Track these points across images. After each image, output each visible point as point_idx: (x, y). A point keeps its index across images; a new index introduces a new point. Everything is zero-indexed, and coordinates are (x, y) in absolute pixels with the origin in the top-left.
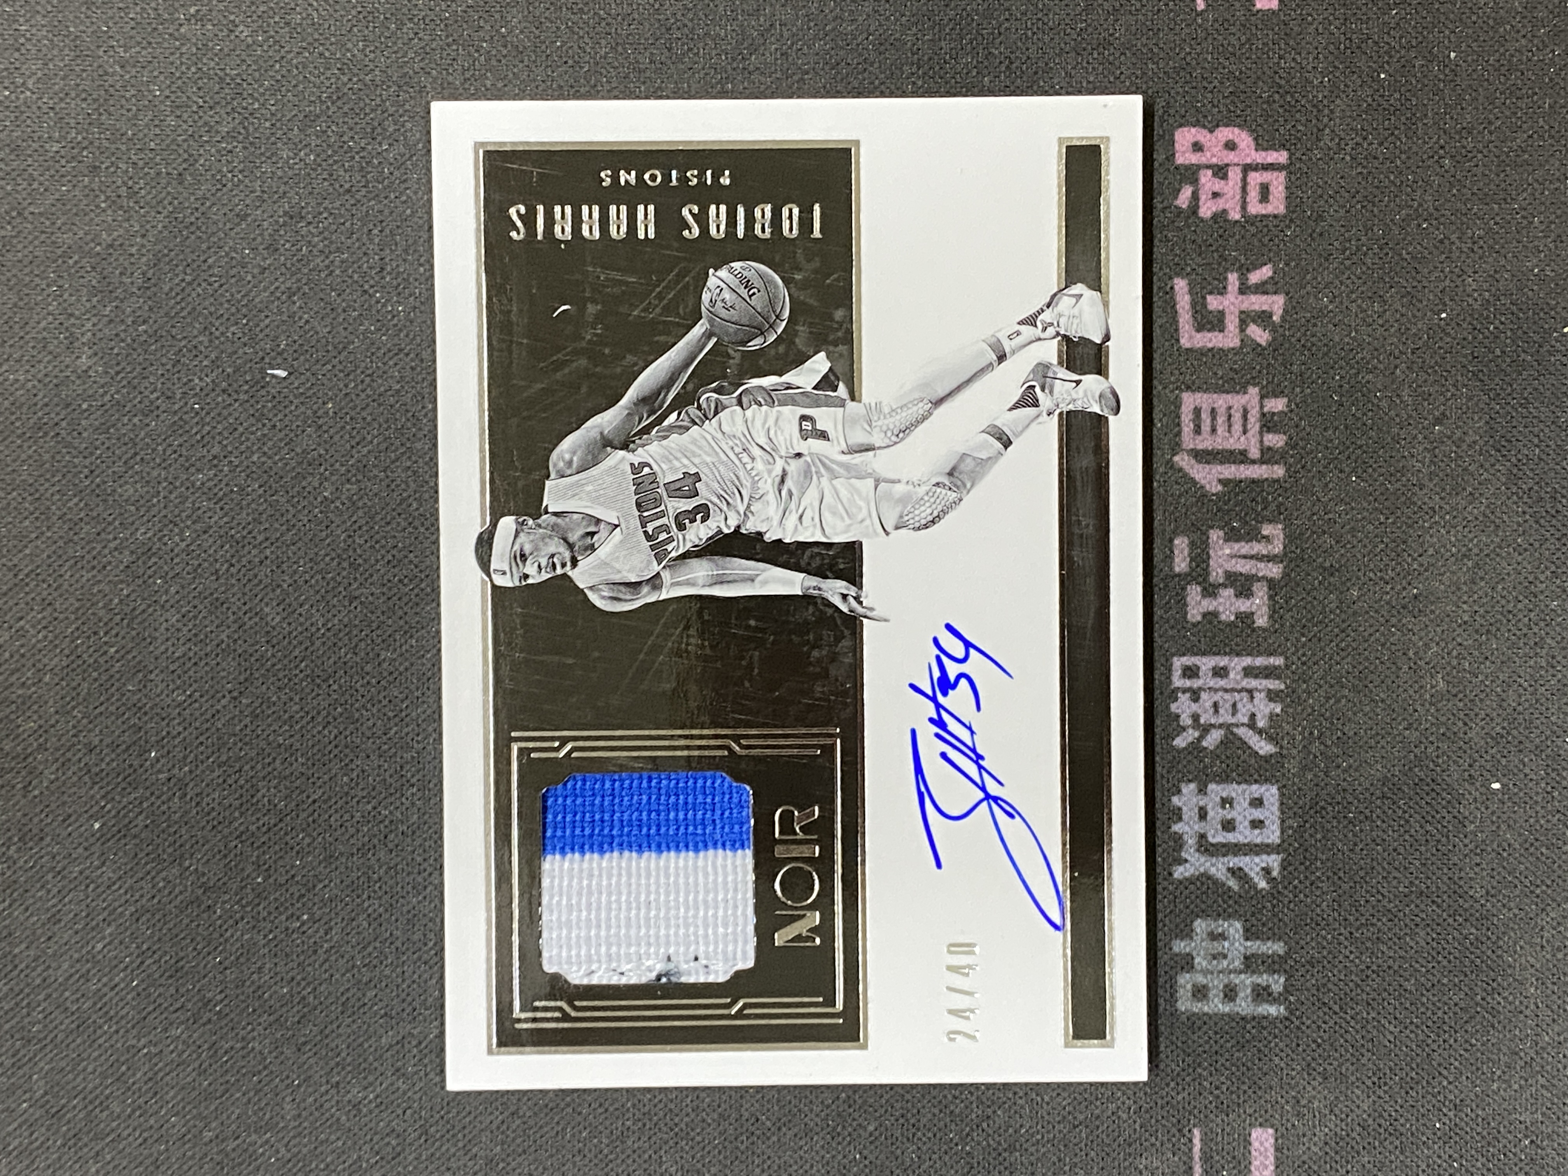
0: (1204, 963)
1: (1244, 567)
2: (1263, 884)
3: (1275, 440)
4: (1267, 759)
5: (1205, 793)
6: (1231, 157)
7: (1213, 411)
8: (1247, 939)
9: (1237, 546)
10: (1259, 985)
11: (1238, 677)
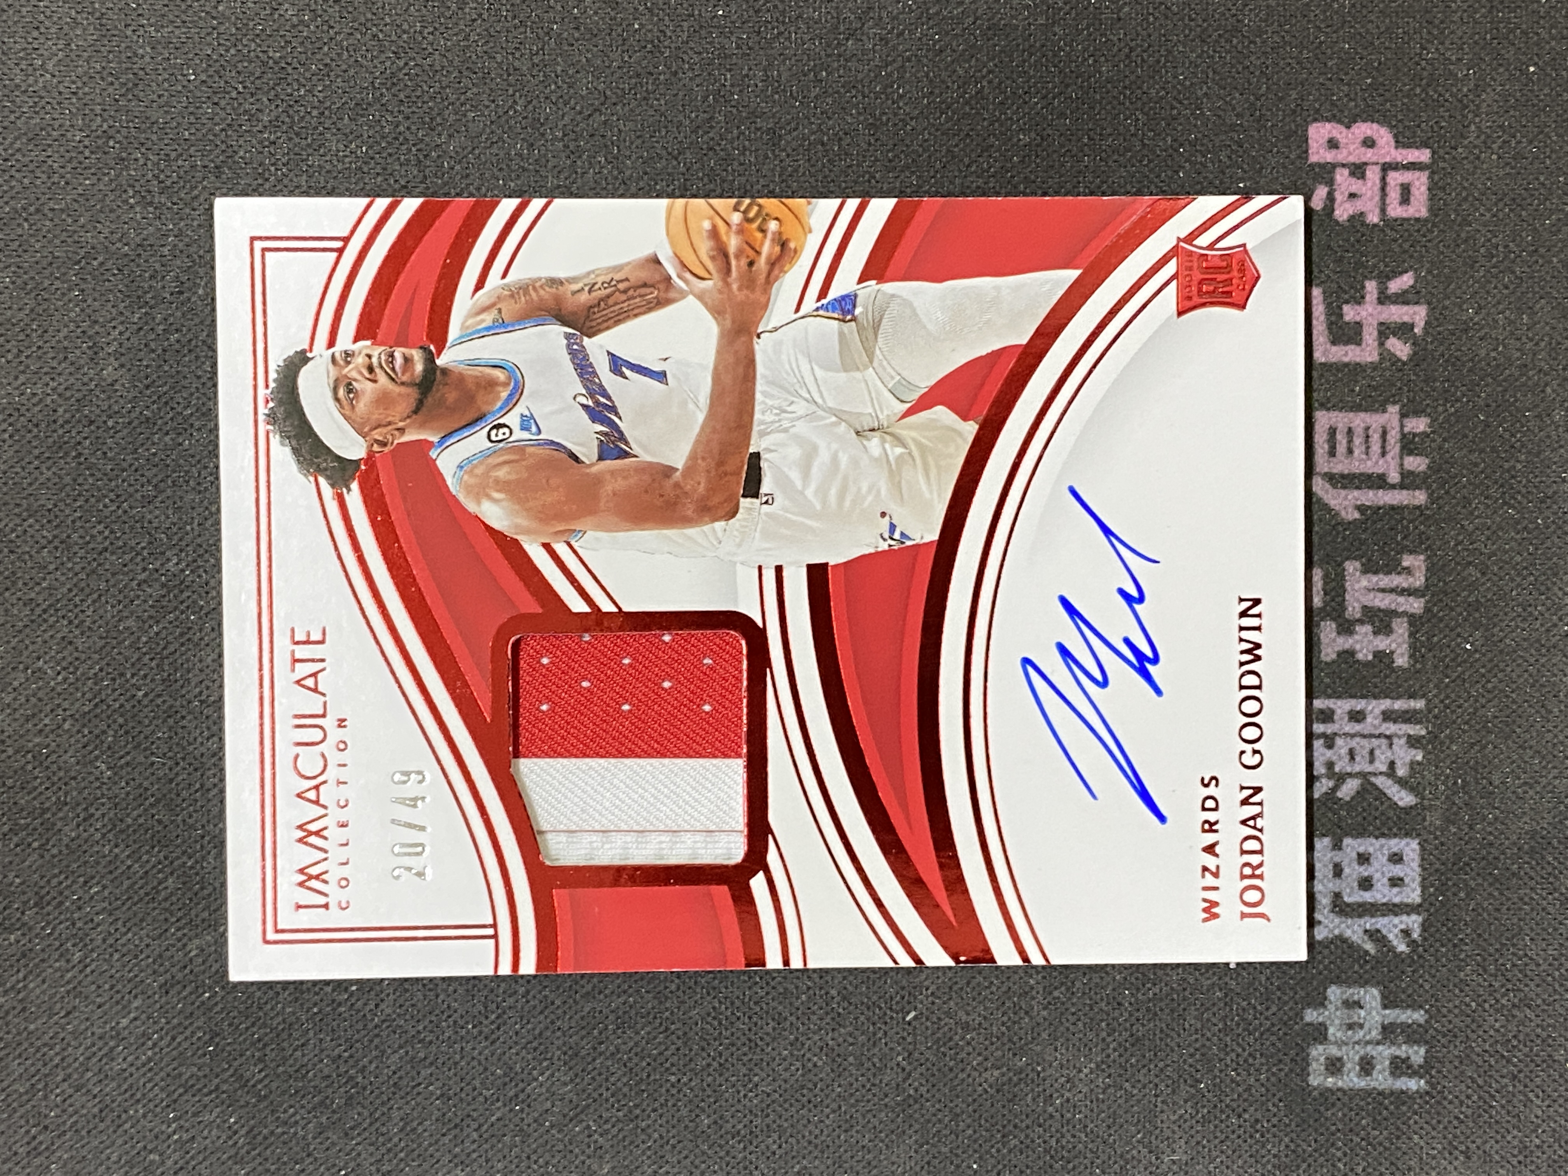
0: (1339, 1034)
1: (1382, 602)
2: (1402, 948)
3: (1417, 463)
4: (1408, 810)
5: (1340, 849)
6: (1369, 155)
7: (1350, 431)
8: (1385, 1007)
9: (1375, 579)
10: (1397, 1057)
11: (1376, 722)
